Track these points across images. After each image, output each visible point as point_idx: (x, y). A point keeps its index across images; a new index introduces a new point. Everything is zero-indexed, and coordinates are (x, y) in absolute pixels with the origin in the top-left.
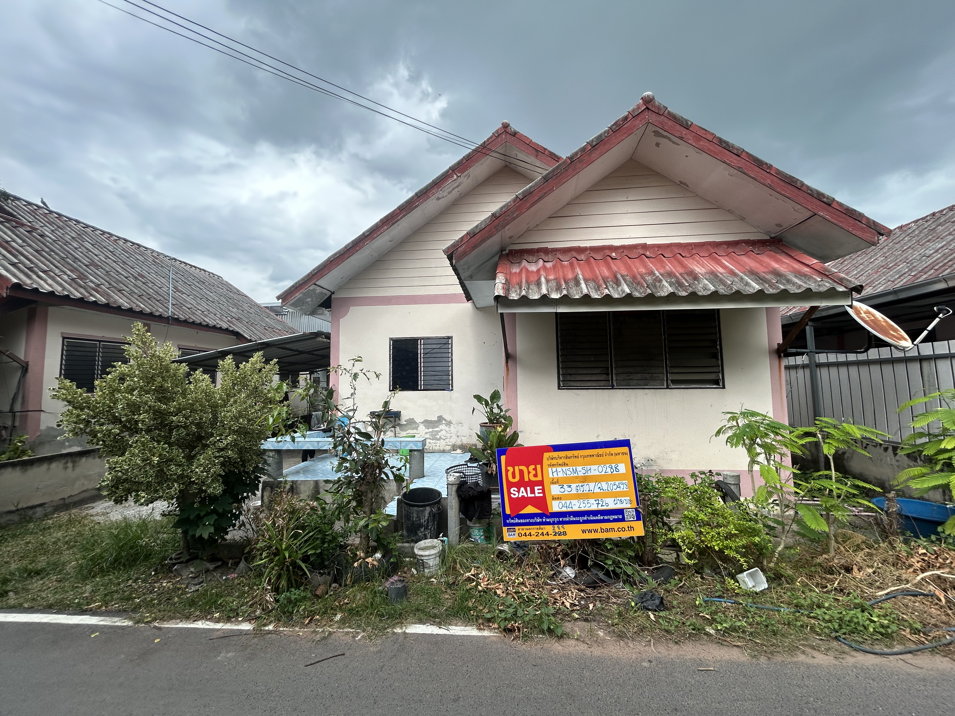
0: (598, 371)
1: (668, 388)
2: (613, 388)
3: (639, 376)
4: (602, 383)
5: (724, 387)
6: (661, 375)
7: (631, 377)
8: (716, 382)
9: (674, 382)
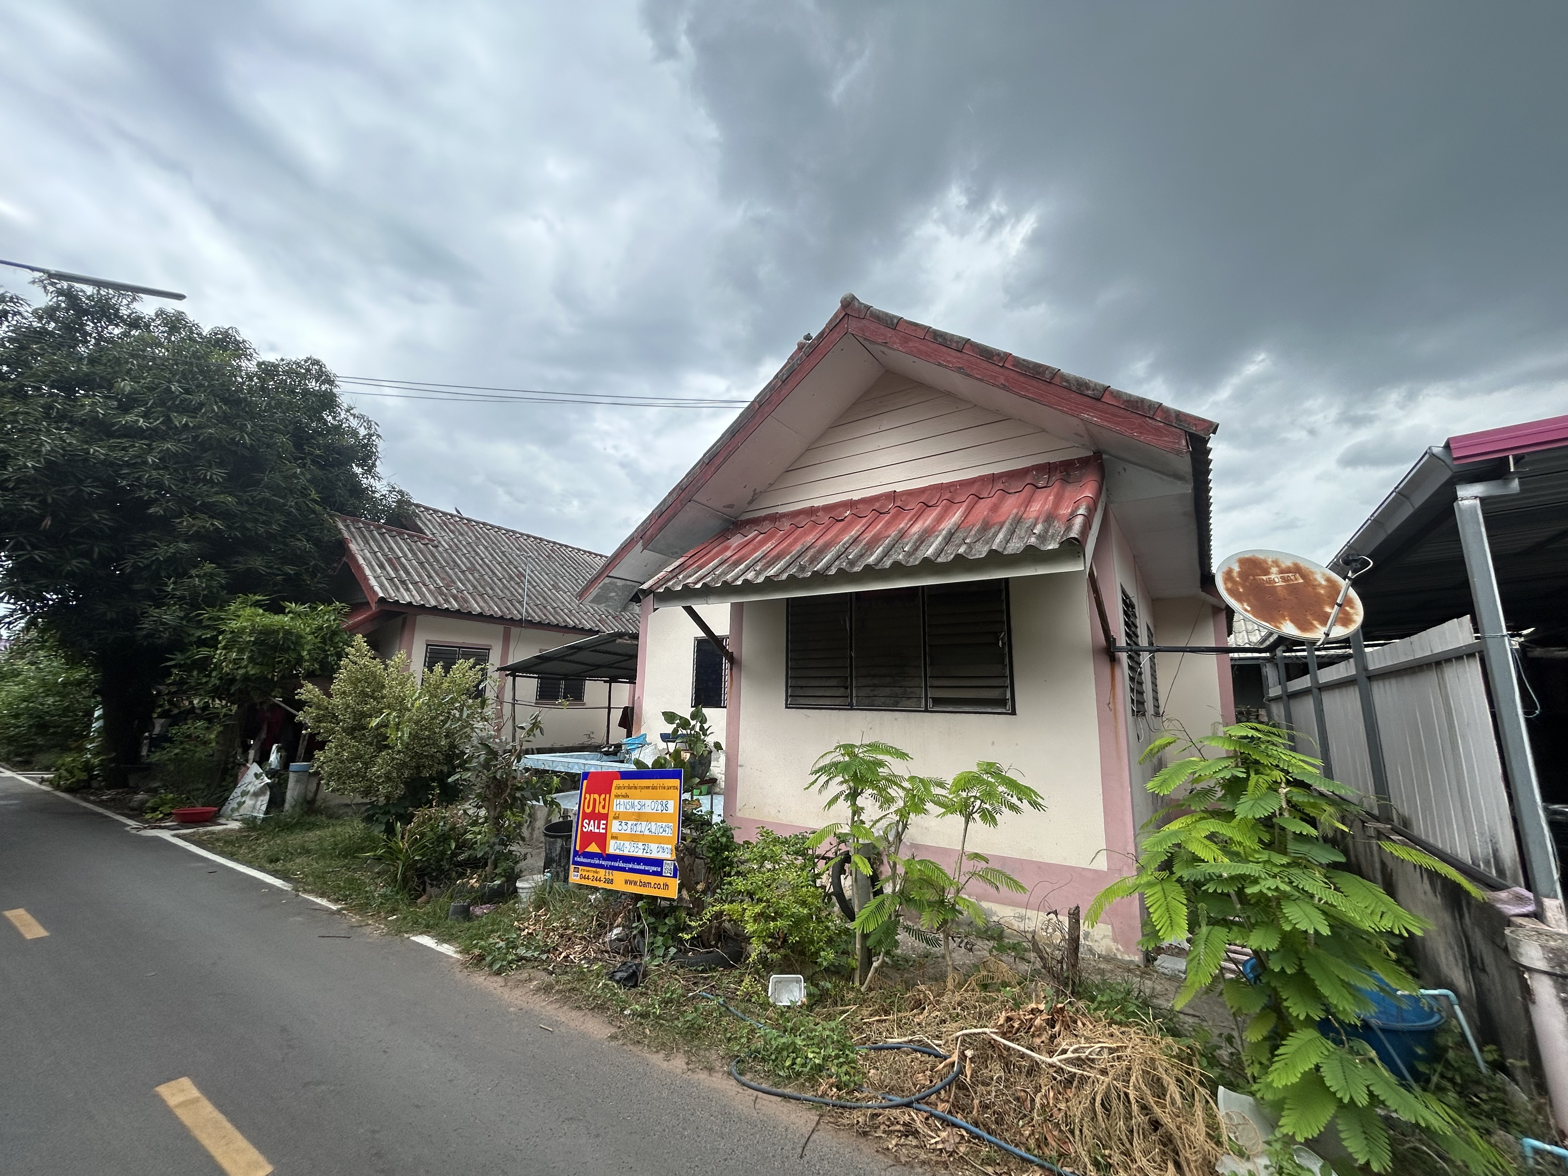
0: (833, 682)
1: (926, 711)
2: (851, 709)
3: (887, 691)
4: (838, 701)
5: (1014, 713)
6: (917, 690)
7: (876, 693)
8: (1002, 702)
9: (937, 701)
